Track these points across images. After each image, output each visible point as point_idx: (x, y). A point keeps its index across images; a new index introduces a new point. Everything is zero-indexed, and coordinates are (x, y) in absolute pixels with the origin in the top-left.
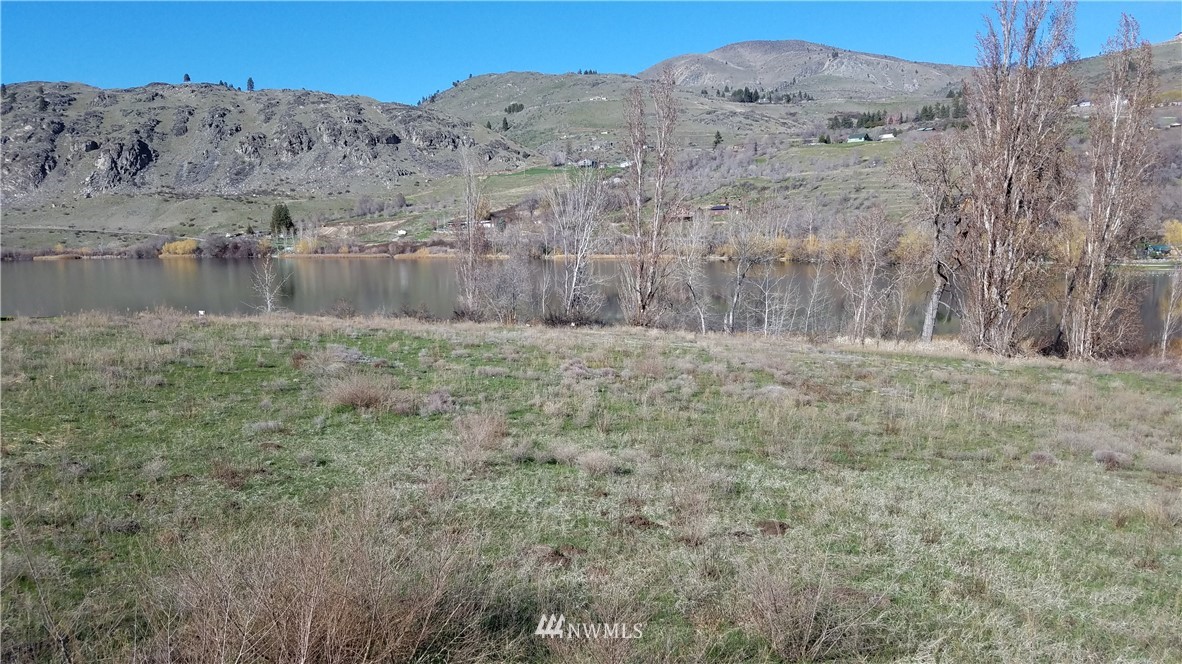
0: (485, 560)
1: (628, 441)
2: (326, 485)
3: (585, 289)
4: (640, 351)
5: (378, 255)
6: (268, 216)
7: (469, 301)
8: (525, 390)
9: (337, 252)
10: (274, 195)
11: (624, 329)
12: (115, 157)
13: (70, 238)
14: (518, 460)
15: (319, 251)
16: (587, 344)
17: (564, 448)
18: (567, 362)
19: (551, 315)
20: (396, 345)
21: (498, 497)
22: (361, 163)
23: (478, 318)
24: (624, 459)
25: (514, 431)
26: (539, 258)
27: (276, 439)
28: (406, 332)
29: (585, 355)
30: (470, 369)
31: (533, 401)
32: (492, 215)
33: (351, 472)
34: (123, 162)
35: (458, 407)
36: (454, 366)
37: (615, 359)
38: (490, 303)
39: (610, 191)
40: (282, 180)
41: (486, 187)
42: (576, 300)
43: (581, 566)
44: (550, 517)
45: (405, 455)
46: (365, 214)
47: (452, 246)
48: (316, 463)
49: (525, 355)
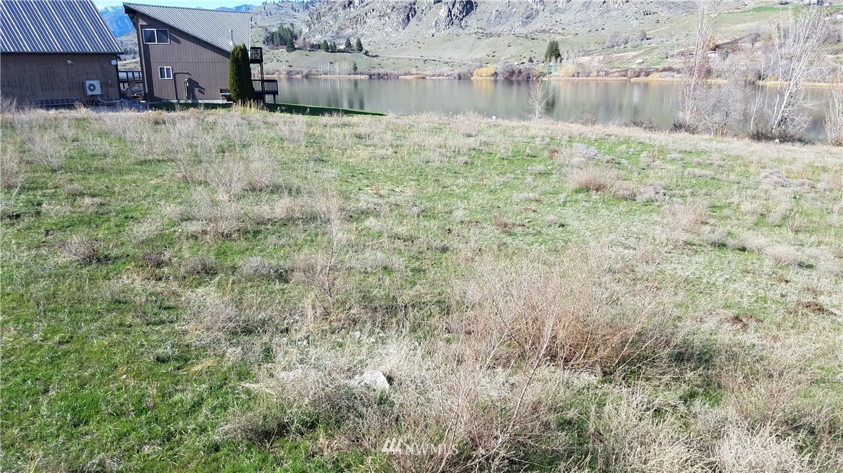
0: (677, 312)
1: (814, 242)
2: (564, 241)
3: (793, 111)
4: (839, 168)
5: (618, 79)
6: (544, 48)
7: (687, 117)
8: (726, 190)
9: (588, 76)
10: (550, 33)
11: (826, 148)
12: (451, 8)
13: (420, 64)
14: (713, 244)
15: (576, 75)
16: (788, 158)
17: (753, 239)
18: (767, 172)
19: (758, 132)
20: (624, 147)
21: (692, 269)
22: (616, 6)
23: (692, 130)
24: (808, 256)
25: (712, 221)
26: (753, 83)
27: (533, 206)
28: (633, 138)
29: (784, 167)
30: (681, 169)
31: (732, 200)
32: (717, 47)
33: (581, 234)
34: (455, 11)
35: (667, 198)
36: (668, 166)
37: (814, 172)
38: (705, 119)
39: (831, 26)
40: (557, 22)
41: (715, 23)
42: (783, 120)
43: (756, 331)
44: (734, 291)
45: (622, 229)
46: (613, 46)
47: (679, 72)
48: (558, 225)
49: (729, 163)
